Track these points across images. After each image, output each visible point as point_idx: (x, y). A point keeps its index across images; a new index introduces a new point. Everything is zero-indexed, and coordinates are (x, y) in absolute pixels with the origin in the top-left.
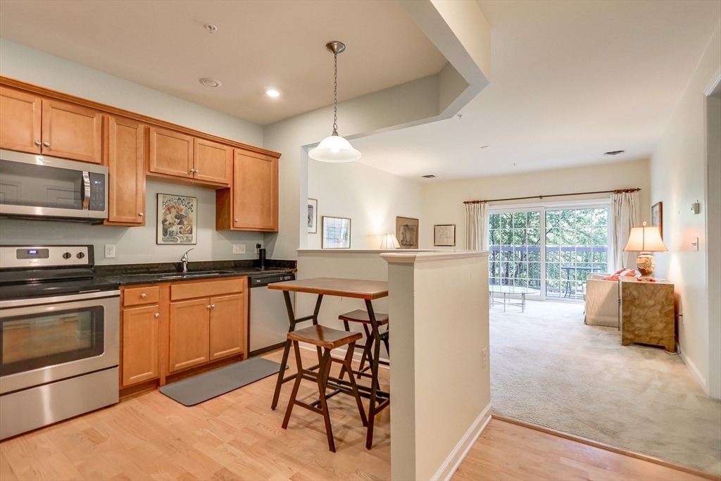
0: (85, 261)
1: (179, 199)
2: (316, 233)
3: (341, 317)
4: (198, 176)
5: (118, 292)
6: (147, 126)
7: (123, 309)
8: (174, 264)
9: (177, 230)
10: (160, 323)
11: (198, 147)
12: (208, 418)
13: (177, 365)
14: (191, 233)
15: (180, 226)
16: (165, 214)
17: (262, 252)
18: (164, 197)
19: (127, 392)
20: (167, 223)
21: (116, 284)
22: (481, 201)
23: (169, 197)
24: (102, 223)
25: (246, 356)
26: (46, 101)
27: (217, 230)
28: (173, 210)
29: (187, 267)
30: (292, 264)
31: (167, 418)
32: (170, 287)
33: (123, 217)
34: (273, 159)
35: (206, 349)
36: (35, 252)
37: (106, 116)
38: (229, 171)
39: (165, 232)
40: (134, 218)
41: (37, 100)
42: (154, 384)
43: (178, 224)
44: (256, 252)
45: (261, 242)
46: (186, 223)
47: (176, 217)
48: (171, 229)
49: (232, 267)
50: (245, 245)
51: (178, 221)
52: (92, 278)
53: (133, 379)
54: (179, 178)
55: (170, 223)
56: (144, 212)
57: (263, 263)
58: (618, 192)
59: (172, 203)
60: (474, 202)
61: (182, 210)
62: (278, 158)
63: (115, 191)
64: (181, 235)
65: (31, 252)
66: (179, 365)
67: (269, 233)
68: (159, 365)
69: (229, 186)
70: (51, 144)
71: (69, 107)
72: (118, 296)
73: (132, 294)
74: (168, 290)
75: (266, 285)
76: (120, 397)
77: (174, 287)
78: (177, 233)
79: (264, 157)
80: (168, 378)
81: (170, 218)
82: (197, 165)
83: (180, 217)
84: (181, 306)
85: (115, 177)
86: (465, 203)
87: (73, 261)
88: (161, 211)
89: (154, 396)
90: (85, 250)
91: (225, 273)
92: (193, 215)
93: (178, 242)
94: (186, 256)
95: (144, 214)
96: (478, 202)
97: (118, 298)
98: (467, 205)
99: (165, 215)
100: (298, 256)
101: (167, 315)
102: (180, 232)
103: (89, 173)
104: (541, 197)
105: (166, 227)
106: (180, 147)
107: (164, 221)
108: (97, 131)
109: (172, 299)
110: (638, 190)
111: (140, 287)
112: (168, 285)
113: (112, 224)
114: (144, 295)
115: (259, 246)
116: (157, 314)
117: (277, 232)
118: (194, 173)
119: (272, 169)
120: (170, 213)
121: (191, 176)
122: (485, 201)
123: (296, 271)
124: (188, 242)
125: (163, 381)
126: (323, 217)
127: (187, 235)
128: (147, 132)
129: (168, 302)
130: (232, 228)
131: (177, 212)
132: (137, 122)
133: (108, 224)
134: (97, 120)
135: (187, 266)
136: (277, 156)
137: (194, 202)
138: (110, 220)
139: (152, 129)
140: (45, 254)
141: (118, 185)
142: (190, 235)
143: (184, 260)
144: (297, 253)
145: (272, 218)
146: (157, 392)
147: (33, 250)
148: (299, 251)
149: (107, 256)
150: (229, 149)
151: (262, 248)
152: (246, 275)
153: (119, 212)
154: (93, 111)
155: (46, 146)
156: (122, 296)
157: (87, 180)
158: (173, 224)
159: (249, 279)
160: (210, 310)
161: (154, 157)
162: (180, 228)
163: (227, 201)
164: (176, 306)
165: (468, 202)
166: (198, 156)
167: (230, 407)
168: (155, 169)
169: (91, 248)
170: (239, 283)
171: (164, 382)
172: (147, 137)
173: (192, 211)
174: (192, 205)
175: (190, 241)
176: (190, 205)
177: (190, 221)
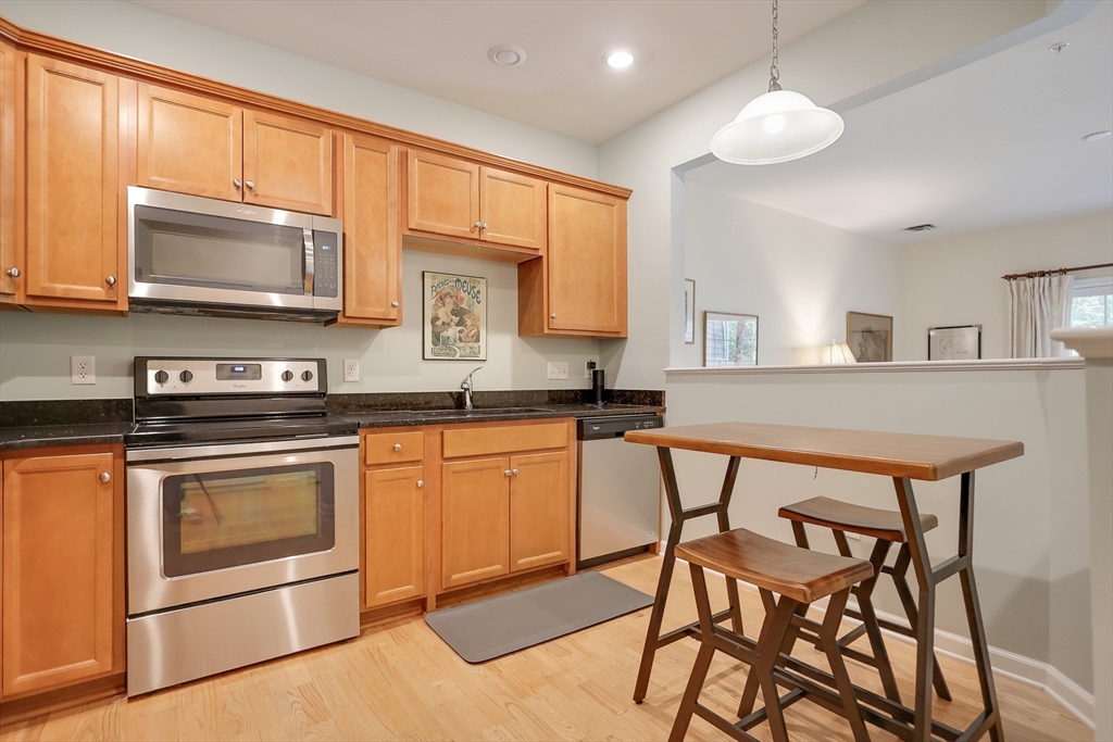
0: (313, 386)
1: (458, 280)
2: (693, 343)
3: (784, 512)
4: (488, 235)
5: (355, 439)
6: (404, 148)
7: (364, 469)
8: (451, 393)
9: (455, 335)
10: (425, 497)
11: (487, 182)
12: (509, 700)
13: (455, 577)
14: (478, 340)
15: (460, 328)
16: (436, 307)
17: (597, 376)
18: (433, 278)
19: (374, 617)
20: (439, 323)
21: (354, 425)
22: (1050, 273)
23: (441, 278)
24: (334, 321)
25: (573, 567)
26: (249, 113)
27: (519, 335)
28: (448, 300)
29: (471, 401)
30: (655, 398)
31: (434, 685)
32: (442, 433)
33: (368, 309)
34: (618, 201)
35: (504, 551)
36: (242, 369)
37: (339, 133)
38: (540, 226)
39: (436, 338)
40: (384, 310)
41: (236, 111)
42: (418, 606)
43: (457, 325)
44: (586, 376)
45: (596, 358)
46: (469, 322)
47: (454, 313)
48: (445, 334)
49: (546, 404)
50: (567, 364)
51: (456, 319)
52: (324, 414)
53: (382, 596)
54: (456, 240)
55: (444, 323)
56: (400, 300)
57: (599, 396)
59: (446, 289)
60: (1030, 275)
61: (462, 300)
62: (626, 199)
63: (354, 266)
64: (462, 344)
65: (236, 369)
66: (460, 577)
67: (609, 341)
68: (424, 575)
69: (540, 253)
70: (256, 185)
71: (283, 121)
72: (356, 446)
73: (381, 443)
74: (438, 438)
75: (620, 434)
76: (361, 624)
77: (450, 434)
78: (455, 341)
79: (600, 197)
80: (439, 598)
81: (444, 314)
82: (486, 215)
83: (460, 313)
84: (460, 468)
85: (354, 240)
86: (1008, 277)
87: (298, 385)
88: (429, 302)
89: (416, 630)
90: (313, 367)
91: (535, 411)
92: (479, 310)
93: (457, 357)
94: (468, 381)
95: (400, 303)
96: (1043, 274)
97: (357, 450)
98: (1014, 282)
99: (436, 310)
100: (667, 382)
101: (438, 484)
102: (460, 340)
103: (313, 231)
105: (437, 330)
106: (459, 182)
107: (435, 319)
108: (325, 159)
109: (445, 456)
111: (392, 432)
112: (439, 429)
113: (350, 321)
114: (398, 445)
115: (591, 365)
116: (420, 482)
117: (626, 338)
118: (481, 229)
119: (615, 220)
120: (444, 304)
121: (476, 236)
122: (1064, 271)
123: (664, 410)
124: (473, 357)
125: (431, 603)
126: (705, 312)
127: (471, 344)
128: (404, 159)
129: (438, 461)
130: (546, 331)
131: (455, 303)
132: (387, 142)
133: (345, 320)
134: (325, 139)
135: (471, 398)
136: (623, 195)
137: (482, 287)
138: (347, 314)
139: (411, 152)
140: (257, 374)
141: (358, 253)
142: (476, 345)
143: (465, 386)
144: (664, 377)
145: (616, 311)
146: (420, 622)
147: (239, 366)
148: (669, 373)
149: (348, 379)
150: (539, 184)
151: (597, 368)
152: (572, 415)
153: (361, 301)
154: (319, 126)
155: (251, 188)
156: (362, 446)
157: (309, 244)
158: (449, 324)
159: (580, 424)
160: (510, 478)
161: (414, 202)
162: (460, 332)
163: (537, 282)
164: (452, 469)
165: (1015, 277)
166: (486, 198)
167: (549, 679)
168: (417, 224)
169: (322, 364)
170: (560, 431)
171: (434, 604)
172: (404, 168)
173: (479, 303)
174: (478, 292)
175: (476, 354)
176: (476, 291)
177: (476, 319)
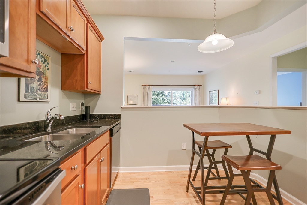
1: (39, 54)
9: (37, 86)
11: (72, 7)
14: (47, 91)
15: (39, 83)
17: (87, 109)
22: (149, 85)
27: (62, 90)
30: (117, 117)
39: (28, 88)
40: (26, 64)
43: (38, 80)
44: (81, 109)
46: (43, 80)
48: (32, 85)
50: (76, 103)
57: (88, 117)
58: (196, 86)
60: (146, 85)
61: (41, 66)
64: (40, 93)
69: (85, 52)
78: (37, 90)
83: (39, 74)
86: (142, 85)
92: (48, 74)
93: (38, 100)
96: (148, 85)
100: (122, 111)
102: (39, 90)
104: (172, 85)
105: (28, 83)
110: (201, 85)
115: (83, 104)
117: (100, 94)
118: (71, 31)
121: (68, 33)
122: (151, 85)
124: (45, 101)
127: (44, 93)
130: (86, 89)
131: (37, 68)
137: (49, 61)
142: (46, 94)
144: (120, 109)
148: (122, 108)
150: (86, 21)
151: (86, 105)
158: (34, 80)
162: (40, 85)
165: (143, 85)
173: (48, 70)
174: (48, 63)
175: (46, 99)
176: (47, 62)
177: (46, 79)
